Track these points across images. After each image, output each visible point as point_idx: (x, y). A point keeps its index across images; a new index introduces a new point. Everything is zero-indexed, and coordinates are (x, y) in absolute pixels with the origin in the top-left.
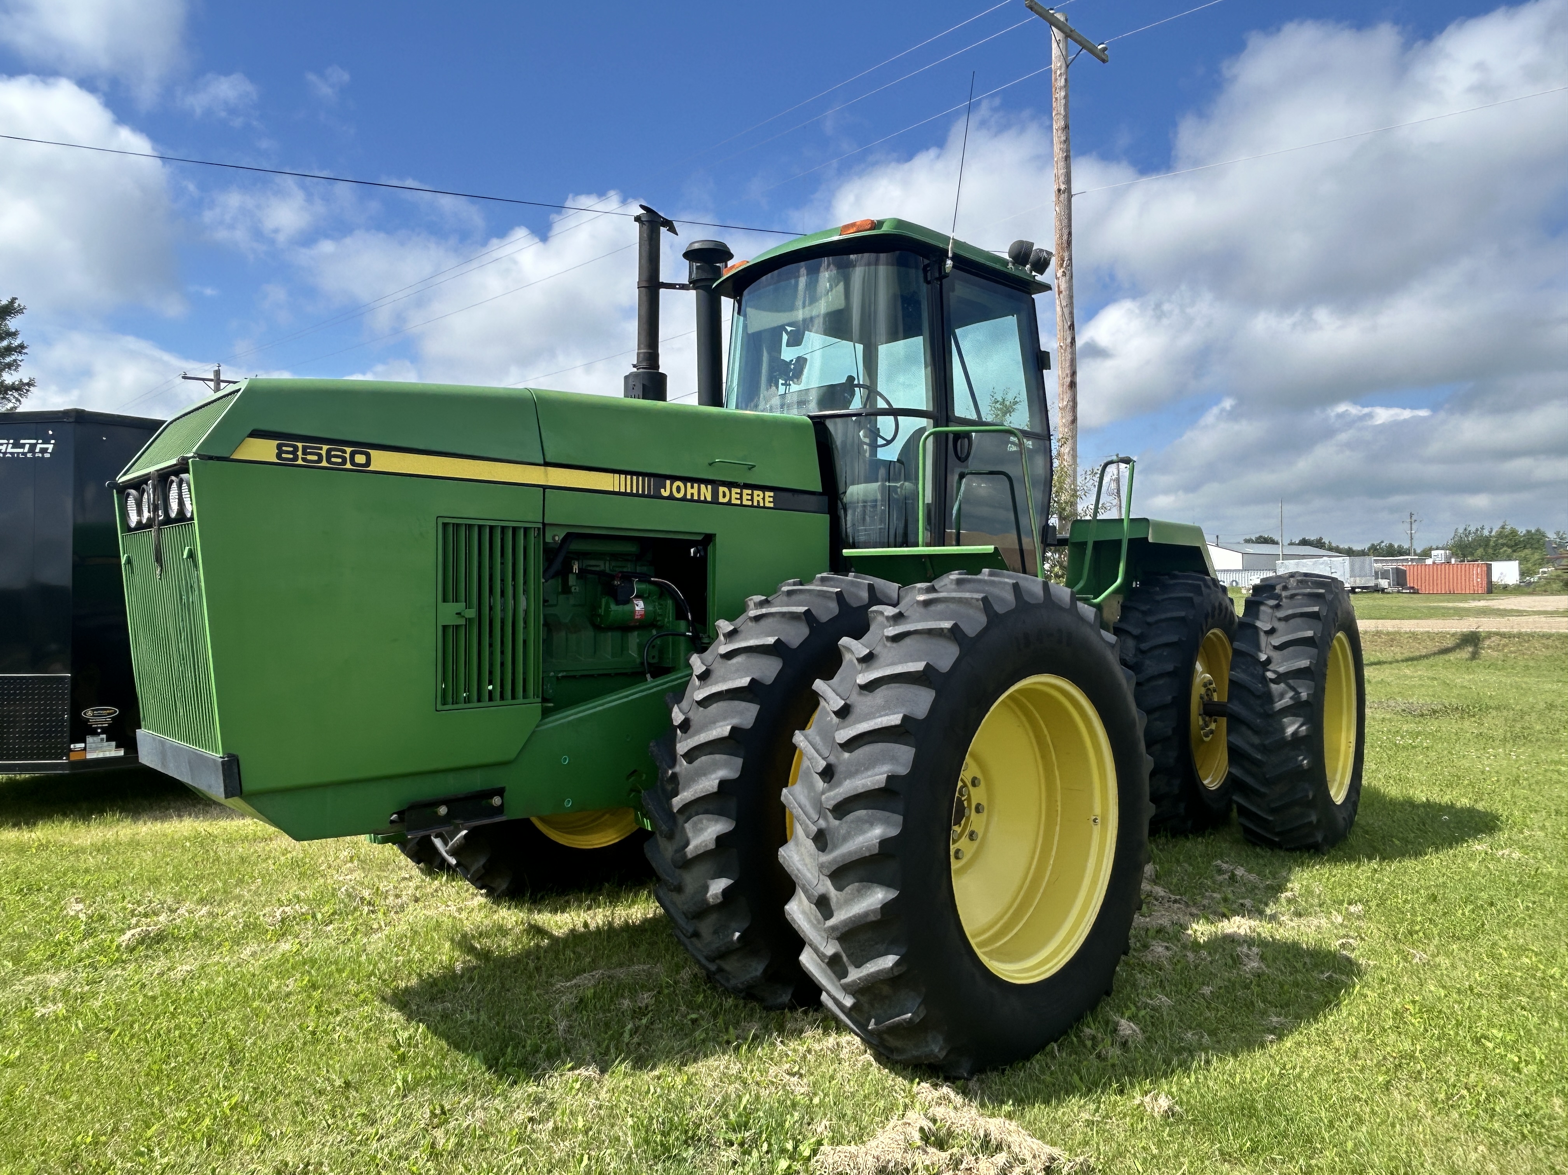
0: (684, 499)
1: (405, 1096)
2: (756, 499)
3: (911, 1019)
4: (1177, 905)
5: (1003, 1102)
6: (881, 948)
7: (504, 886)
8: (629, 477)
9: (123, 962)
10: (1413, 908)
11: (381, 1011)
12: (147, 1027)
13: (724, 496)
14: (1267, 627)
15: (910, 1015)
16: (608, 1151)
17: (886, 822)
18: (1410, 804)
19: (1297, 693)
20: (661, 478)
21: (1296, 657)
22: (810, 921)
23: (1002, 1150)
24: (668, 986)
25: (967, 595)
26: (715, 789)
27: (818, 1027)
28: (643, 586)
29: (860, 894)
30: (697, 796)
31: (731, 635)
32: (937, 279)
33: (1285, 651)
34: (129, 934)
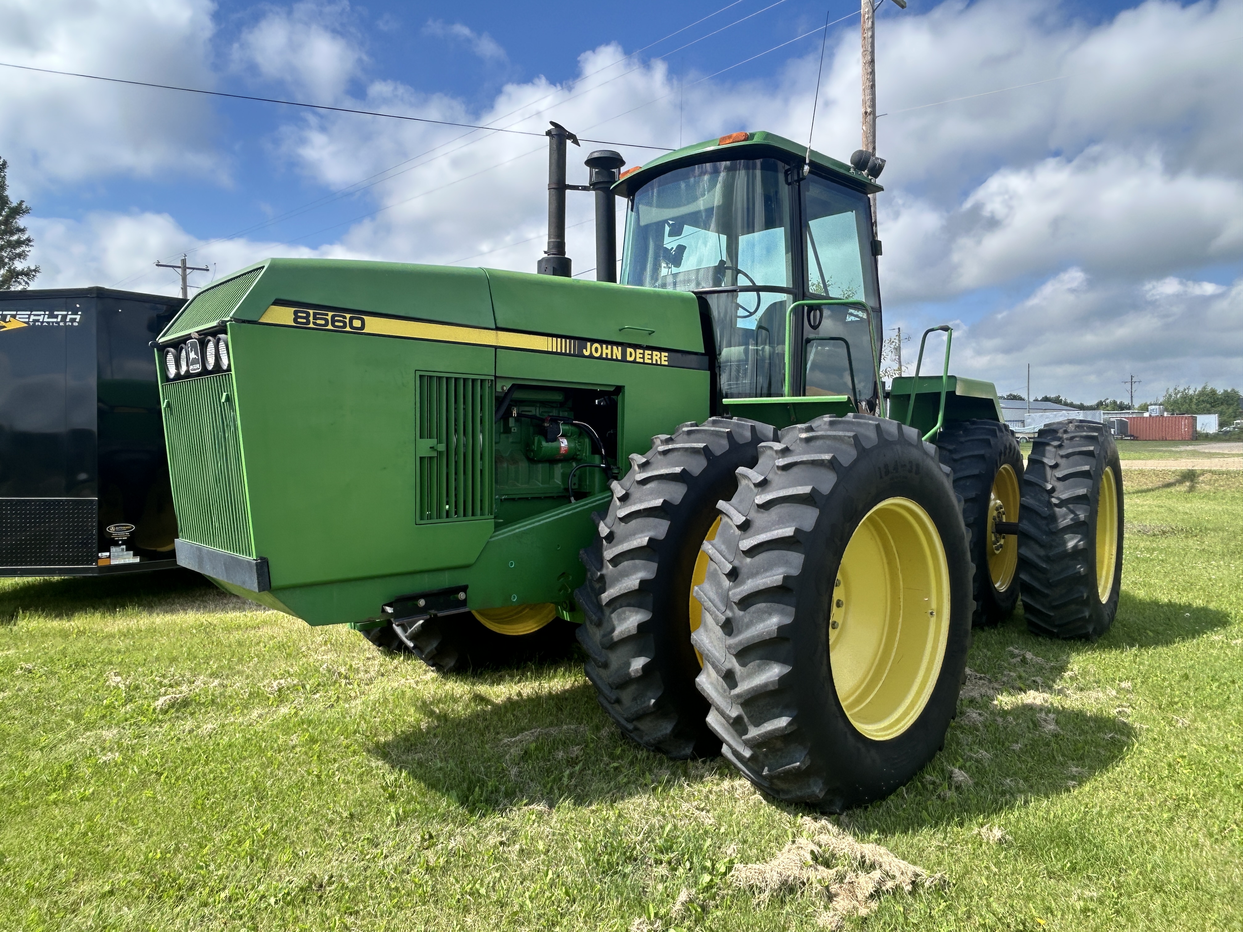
0: (600, 358)
1: (398, 825)
2: (654, 358)
3: (799, 767)
4: (982, 682)
5: (870, 832)
6: (776, 711)
7: (452, 663)
8: (559, 340)
9: (159, 721)
10: (1171, 685)
11: (369, 761)
12: (188, 771)
13: (631, 356)
14: (1052, 463)
15: (798, 764)
16: (566, 867)
17: (782, 613)
18: (1156, 604)
19: (1076, 515)
20: (583, 341)
21: (1076, 486)
22: (717, 690)
23: (875, 869)
24: (593, 741)
25: (841, 433)
26: (637, 587)
27: (715, 773)
28: (567, 427)
29: (760, 669)
30: (622, 592)
31: (644, 466)
32: (796, 181)
33: (1067, 482)
34: (162, 700)
